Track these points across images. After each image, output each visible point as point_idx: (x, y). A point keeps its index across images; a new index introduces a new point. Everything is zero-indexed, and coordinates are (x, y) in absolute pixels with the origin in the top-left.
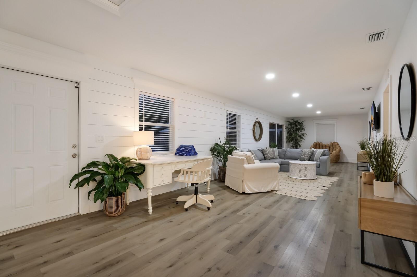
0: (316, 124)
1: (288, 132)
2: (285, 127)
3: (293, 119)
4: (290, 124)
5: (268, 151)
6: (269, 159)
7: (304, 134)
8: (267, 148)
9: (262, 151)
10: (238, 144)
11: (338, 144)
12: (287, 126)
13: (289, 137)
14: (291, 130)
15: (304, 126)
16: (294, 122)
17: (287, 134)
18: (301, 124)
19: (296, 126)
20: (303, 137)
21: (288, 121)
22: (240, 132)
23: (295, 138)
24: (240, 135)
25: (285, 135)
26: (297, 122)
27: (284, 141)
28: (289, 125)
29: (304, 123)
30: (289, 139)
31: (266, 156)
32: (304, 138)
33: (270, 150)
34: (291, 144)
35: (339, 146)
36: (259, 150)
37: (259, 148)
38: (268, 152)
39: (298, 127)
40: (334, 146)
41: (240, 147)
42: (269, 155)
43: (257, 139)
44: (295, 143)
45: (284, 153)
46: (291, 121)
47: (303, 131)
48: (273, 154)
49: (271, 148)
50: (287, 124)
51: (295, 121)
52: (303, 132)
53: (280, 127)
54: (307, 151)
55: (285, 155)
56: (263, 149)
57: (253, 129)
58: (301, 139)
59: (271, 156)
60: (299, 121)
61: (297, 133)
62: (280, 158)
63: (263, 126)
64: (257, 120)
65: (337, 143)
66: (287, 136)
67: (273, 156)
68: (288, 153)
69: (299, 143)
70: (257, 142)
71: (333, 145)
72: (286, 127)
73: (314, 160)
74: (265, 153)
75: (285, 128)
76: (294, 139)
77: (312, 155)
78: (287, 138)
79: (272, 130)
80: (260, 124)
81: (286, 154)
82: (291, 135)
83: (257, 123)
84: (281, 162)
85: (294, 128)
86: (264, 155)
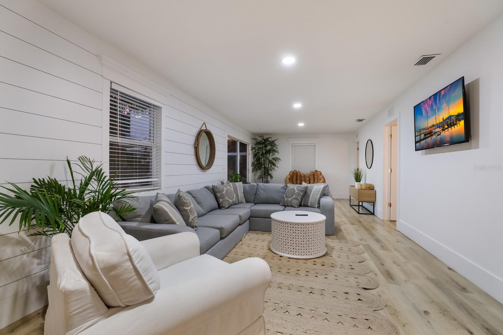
0: (293, 145)
1: (255, 155)
2: (250, 148)
3: (261, 135)
4: (258, 143)
5: (225, 189)
6: (227, 206)
7: (276, 159)
8: (222, 183)
9: (214, 191)
10: (157, 178)
11: (321, 174)
12: (254, 147)
13: (256, 163)
14: (258, 153)
15: (277, 146)
16: (263, 141)
17: (252, 158)
18: (272, 144)
19: (266, 146)
20: (275, 163)
21: (254, 139)
22: (160, 147)
23: (264, 164)
24: (160, 156)
25: (250, 160)
26: (267, 140)
27: (249, 169)
28: (256, 144)
29: (276, 142)
30: (256, 167)
31: (221, 200)
32: (277, 165)
33: (228, 188)
34: (259, 173)
35: (323, 177)
36: (207, 188)
37: (206, 185)
38: (224, 192)
39: (269, 148)
40: (316, 177)
41: (160, 183)
42: (227, 198)
43: (204, 166)
44: (265, 172)
45: (255, 193)
46: (260, 139)
47: (276, 153)
48: (235, 195)
49: (231, 183)
50: (253, 143)
51: (264, 139)
52: (276, 155)
53: (243, 147)
54: (295, 188)
55: (256, 195)
56: (215, 186)
57: (195, 144)
58: (273, 167)
59: (231, 201)
60: (270, 140)
61: (267, 158)
62: (247, 202)
63: (215, 141)
64: (204, 128)
65: (319, 172)
66: (253, 161)
67: (234, 200)
68: (262, 191)
69: (270, 172)
70: (204, 172)
71: (314, 175)
72: (252, 147)
73: (309, 205)
74: (220, 194)
75: (251, 150)
76: (263, 166)
77: (304, 196)
78: (253, 163)
79: (231, 154)
80: (209, 135)
81: (258, 195)
82: (258, 160)
83: (204, 133)
84: (251, 211)
85: (263, 150)
86: (217, 198)
